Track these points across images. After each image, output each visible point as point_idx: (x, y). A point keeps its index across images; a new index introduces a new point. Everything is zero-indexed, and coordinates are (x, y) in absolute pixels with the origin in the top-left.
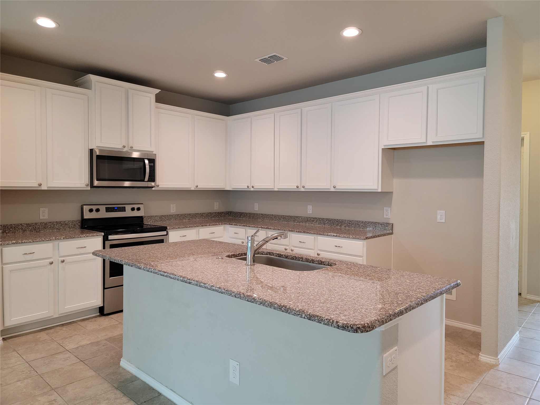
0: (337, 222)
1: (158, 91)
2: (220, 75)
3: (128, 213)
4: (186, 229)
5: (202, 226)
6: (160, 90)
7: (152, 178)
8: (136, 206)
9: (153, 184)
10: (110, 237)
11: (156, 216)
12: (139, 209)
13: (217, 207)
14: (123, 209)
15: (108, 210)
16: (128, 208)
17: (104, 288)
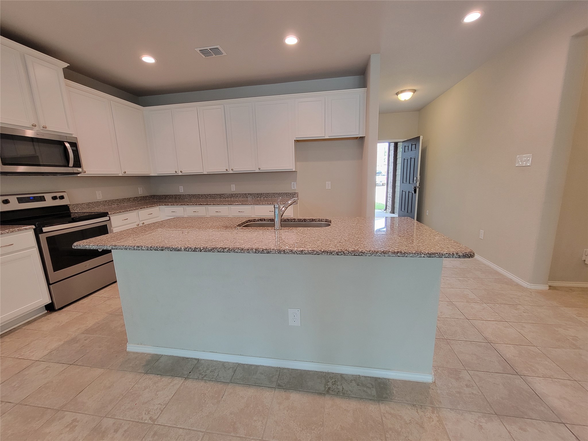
0: (257, 195)
1: (66, 65)
2: (148, 59)
3: (49, 202)
4: (127, 212)
5: (141, 208)
6: (69, 65)
7: (78, 163)
8: (58, 195)
9: (80, 170)
10: (45, 229)
11: (82, 204)
12: (62, 198)
13: (141, 191)
14: (42, 199)
15: (21, 200)
16: (48, 197)
17: (49, 284)
